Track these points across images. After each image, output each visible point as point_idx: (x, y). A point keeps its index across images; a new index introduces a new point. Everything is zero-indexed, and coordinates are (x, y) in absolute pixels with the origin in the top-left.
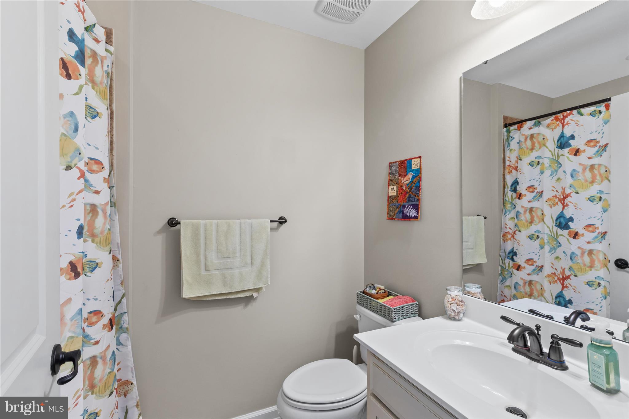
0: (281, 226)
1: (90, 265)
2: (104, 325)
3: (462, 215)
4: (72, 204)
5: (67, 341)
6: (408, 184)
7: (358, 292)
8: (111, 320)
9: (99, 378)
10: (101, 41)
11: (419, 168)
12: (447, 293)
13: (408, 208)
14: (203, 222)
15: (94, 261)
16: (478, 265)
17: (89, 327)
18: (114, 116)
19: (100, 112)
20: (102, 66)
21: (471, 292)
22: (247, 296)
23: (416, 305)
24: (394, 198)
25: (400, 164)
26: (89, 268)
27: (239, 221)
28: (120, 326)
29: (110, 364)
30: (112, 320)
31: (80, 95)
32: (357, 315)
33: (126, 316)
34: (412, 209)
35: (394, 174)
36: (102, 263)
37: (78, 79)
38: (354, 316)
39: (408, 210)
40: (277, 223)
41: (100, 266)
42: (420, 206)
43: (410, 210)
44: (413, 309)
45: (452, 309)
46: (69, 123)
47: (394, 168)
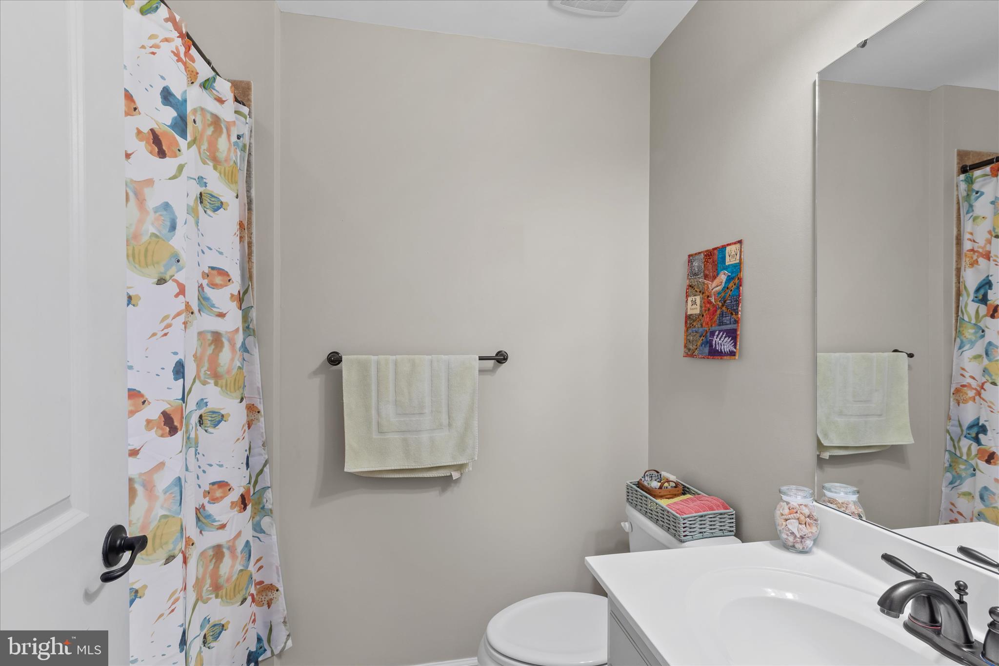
0: (499, 367)
1: (212, 417)
2: (232, 503)
3: (815, 350)
4: (166, 331)
5: (159, 521)
6: (719, 293)
7: (628, 482)
8: (243, 497)
9: (226, 577)
10: (226, 100)
11: (738, 261)
12: (782, 499)
13: (720, 336)
14: (374, 358)
15: (219, 411)
16: (893, 447)
17: (211, 503)
18: (254, 206)
19: (225, 201)
20: (229, 136)
21: (836, 501)
22: (443, 475)
23: (729, 515)
24: (696, 318)
25: (706, 256)
26: (211, 421)
27: (430, 357)
28: (261, 506)
29: (242, 558)
30: (245, 496)
31: (179, 178)
32: (626, 523)
33: (269, 493)
34: (725, 337)
35: (696, 274)
36: (229, 415)
37: (176, 156)
38: (622, 523)
39: (718, 339)
40: (493, 361)
41: (226, 420)
42: (738, 333)
43: (722, 339)
44: (724, 522)
45: (789, 530)
46: (163, 218)
47: (696, 264)
